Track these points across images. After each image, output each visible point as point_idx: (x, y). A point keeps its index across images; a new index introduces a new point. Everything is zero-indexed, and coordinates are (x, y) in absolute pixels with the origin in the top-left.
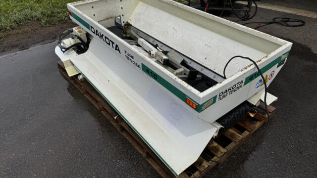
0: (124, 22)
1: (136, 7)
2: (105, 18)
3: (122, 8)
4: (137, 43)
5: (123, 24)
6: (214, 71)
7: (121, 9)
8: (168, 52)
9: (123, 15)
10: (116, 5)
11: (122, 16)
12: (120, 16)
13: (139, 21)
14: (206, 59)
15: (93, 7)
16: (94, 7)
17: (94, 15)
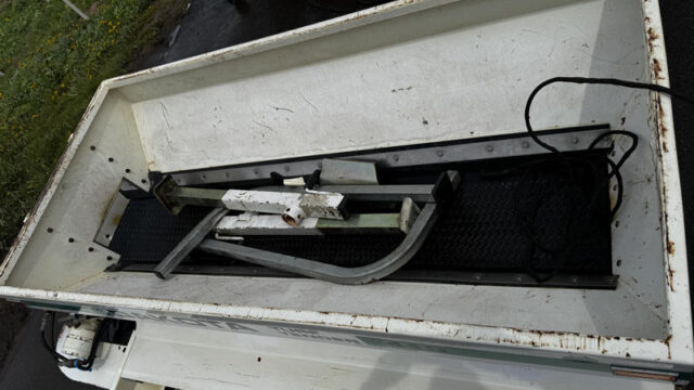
0: (144, 181)
1: (135, 126)
2: (99, 219)
3: (111, 160)
4: (225, 208)
5: (146, 187)
6: (475, 136)
7: (109, 163)
8: (318, 173)
9: (128, 171)
10: (91, 167)
11: (128, 176)
12: (124, 179)
13: (176, 151)
14: (426, 123)
15: (50, 230)
16: (52, 227)
17: (71, 240)
